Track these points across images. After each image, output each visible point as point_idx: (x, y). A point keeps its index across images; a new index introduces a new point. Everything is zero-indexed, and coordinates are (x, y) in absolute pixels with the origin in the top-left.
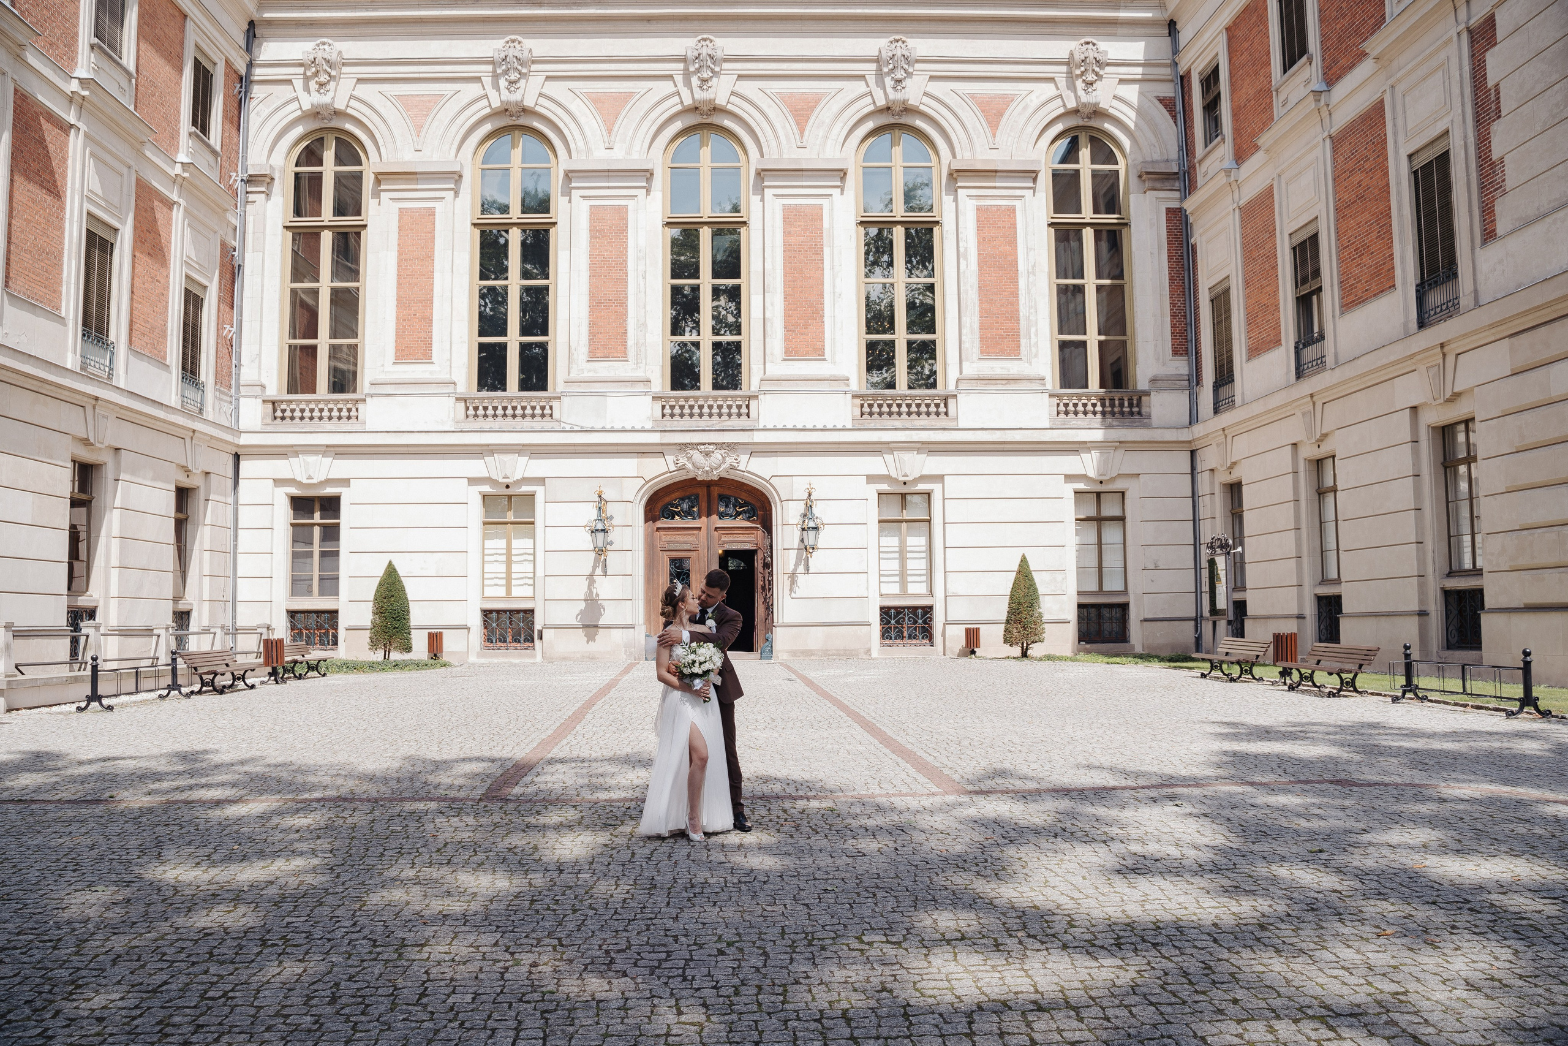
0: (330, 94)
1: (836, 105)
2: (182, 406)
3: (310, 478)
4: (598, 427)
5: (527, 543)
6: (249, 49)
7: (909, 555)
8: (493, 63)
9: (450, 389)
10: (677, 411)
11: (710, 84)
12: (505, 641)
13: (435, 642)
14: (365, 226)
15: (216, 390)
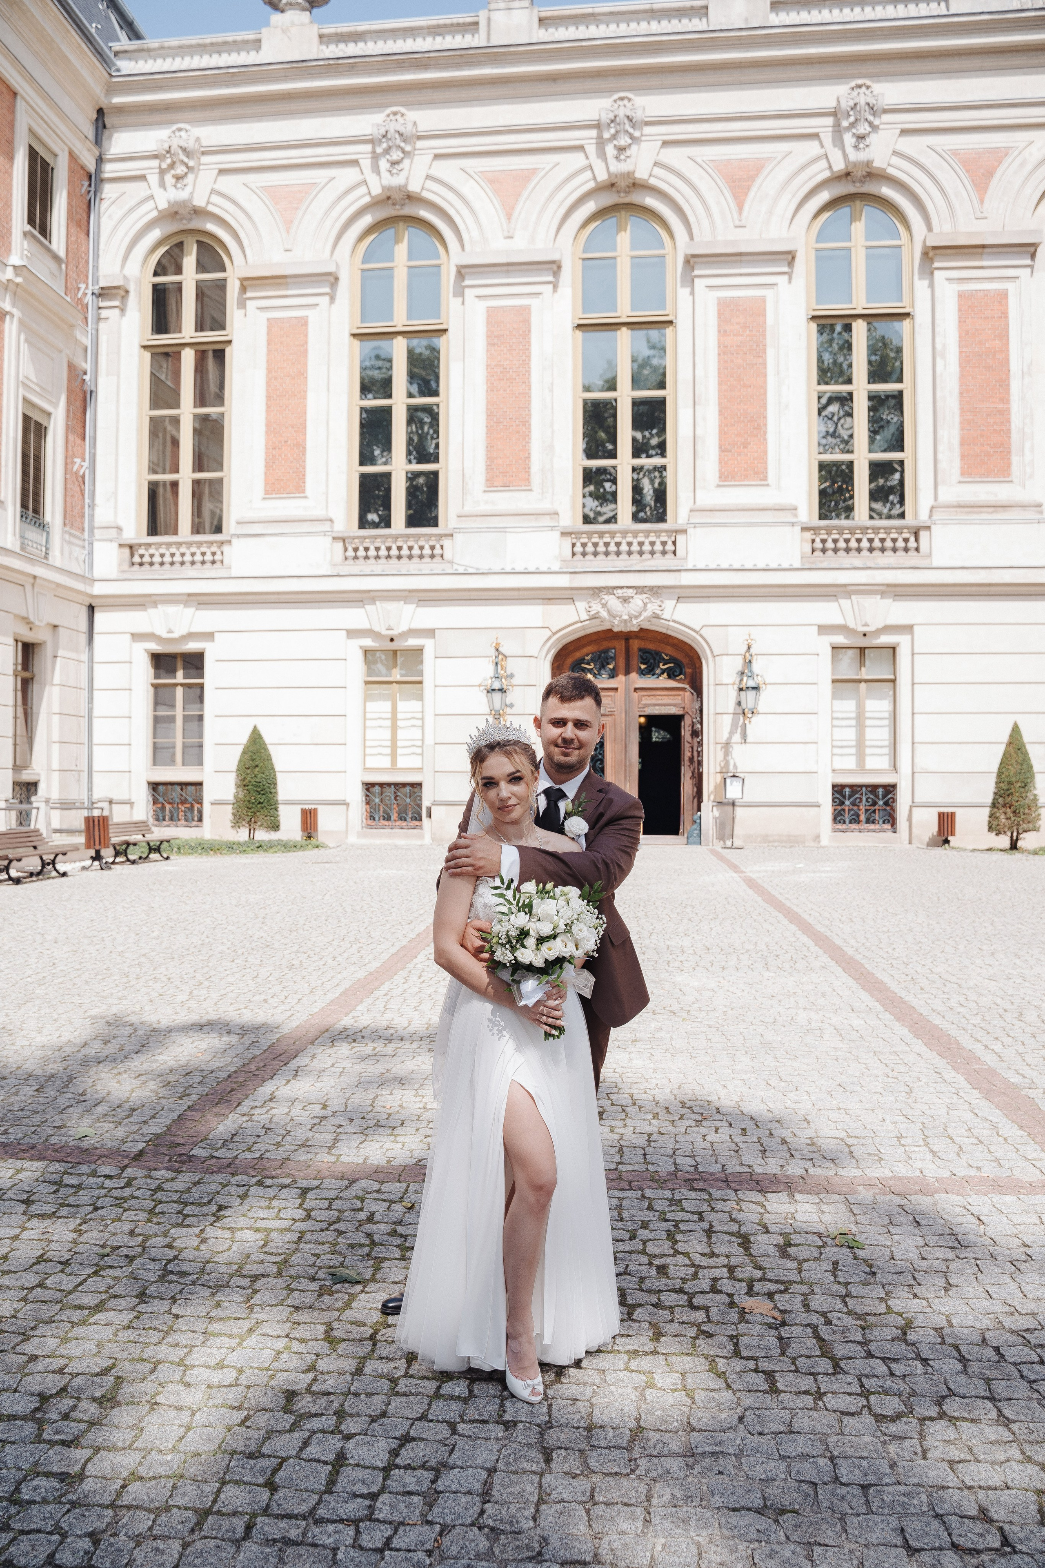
0: (189, 189)
1: (782, 173)
2: (23, 548)
3: (170, 631)
4: (497, 569)
5: (414, 705)
6: (98, 142)
7: (868, 722)
8: (371, 141)
9: (326, 527)
10: (590, 548)
11: (628, 153)
12: (389, 819)
13: (309, 819)
14: (230, 342)
15: (64, 532)
